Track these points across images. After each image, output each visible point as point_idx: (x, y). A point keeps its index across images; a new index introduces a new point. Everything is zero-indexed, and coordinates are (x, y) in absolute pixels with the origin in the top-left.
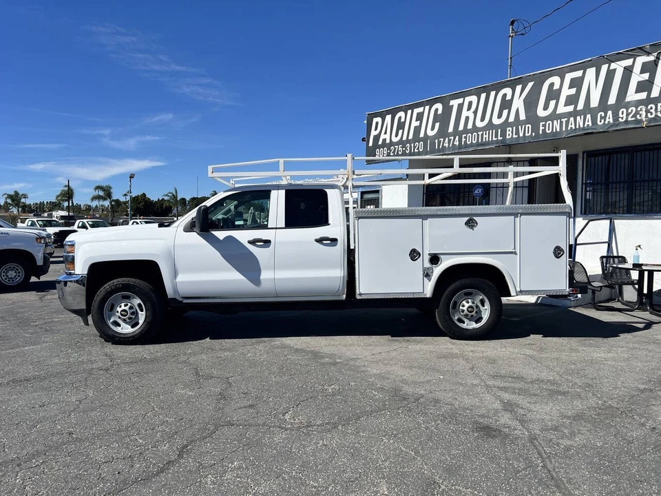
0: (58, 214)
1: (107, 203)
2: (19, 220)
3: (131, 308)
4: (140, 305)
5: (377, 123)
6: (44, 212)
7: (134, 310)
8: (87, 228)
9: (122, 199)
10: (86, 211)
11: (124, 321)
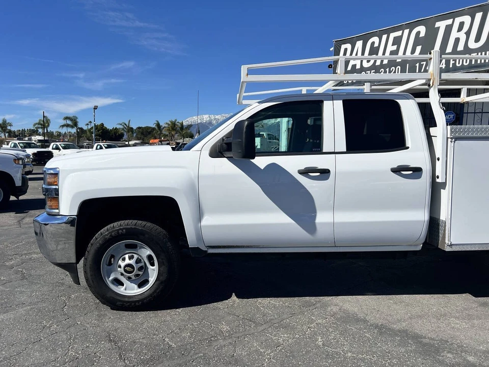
0: (35, 138)
1: (74, 131)
2: (6, 143)
3: (138, 261)
4: (150, 258)
5: (346, 50)
6: (25, 136)
7: (142, 264)
8: (60, 150)
9: (85, 128)
10: (59, 137)
11: (129, 278)
